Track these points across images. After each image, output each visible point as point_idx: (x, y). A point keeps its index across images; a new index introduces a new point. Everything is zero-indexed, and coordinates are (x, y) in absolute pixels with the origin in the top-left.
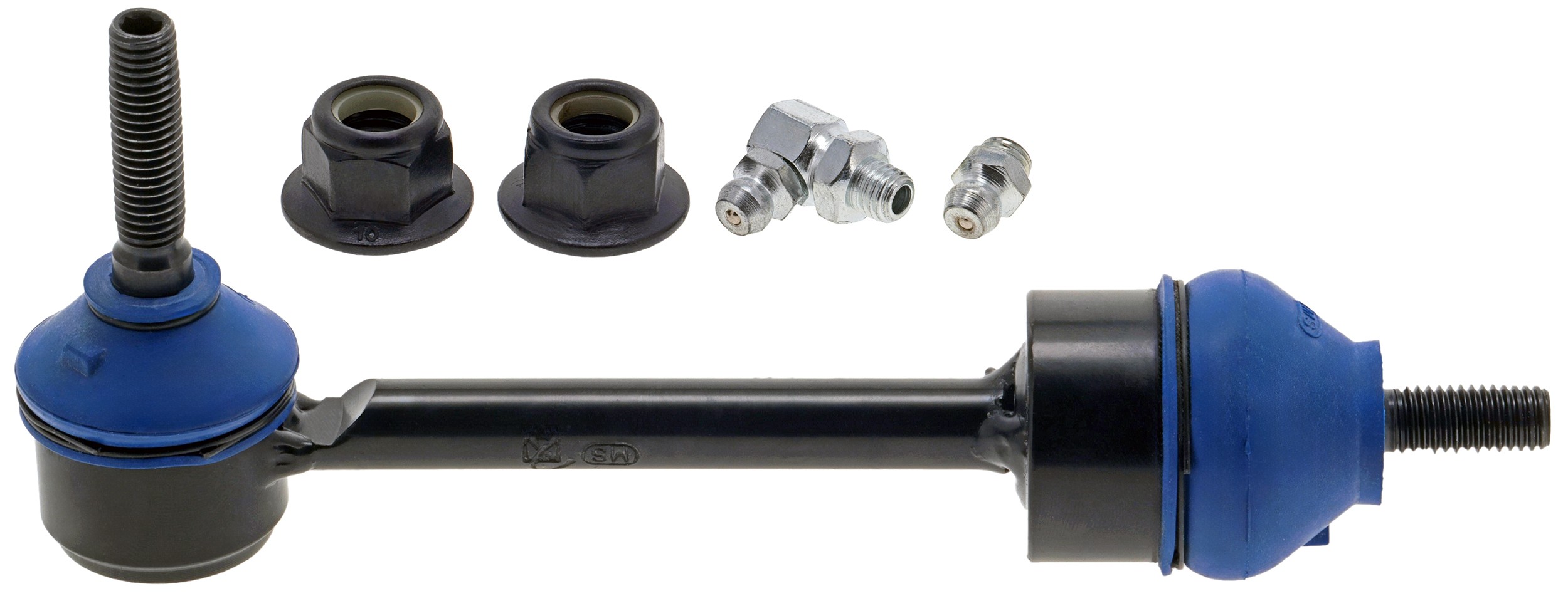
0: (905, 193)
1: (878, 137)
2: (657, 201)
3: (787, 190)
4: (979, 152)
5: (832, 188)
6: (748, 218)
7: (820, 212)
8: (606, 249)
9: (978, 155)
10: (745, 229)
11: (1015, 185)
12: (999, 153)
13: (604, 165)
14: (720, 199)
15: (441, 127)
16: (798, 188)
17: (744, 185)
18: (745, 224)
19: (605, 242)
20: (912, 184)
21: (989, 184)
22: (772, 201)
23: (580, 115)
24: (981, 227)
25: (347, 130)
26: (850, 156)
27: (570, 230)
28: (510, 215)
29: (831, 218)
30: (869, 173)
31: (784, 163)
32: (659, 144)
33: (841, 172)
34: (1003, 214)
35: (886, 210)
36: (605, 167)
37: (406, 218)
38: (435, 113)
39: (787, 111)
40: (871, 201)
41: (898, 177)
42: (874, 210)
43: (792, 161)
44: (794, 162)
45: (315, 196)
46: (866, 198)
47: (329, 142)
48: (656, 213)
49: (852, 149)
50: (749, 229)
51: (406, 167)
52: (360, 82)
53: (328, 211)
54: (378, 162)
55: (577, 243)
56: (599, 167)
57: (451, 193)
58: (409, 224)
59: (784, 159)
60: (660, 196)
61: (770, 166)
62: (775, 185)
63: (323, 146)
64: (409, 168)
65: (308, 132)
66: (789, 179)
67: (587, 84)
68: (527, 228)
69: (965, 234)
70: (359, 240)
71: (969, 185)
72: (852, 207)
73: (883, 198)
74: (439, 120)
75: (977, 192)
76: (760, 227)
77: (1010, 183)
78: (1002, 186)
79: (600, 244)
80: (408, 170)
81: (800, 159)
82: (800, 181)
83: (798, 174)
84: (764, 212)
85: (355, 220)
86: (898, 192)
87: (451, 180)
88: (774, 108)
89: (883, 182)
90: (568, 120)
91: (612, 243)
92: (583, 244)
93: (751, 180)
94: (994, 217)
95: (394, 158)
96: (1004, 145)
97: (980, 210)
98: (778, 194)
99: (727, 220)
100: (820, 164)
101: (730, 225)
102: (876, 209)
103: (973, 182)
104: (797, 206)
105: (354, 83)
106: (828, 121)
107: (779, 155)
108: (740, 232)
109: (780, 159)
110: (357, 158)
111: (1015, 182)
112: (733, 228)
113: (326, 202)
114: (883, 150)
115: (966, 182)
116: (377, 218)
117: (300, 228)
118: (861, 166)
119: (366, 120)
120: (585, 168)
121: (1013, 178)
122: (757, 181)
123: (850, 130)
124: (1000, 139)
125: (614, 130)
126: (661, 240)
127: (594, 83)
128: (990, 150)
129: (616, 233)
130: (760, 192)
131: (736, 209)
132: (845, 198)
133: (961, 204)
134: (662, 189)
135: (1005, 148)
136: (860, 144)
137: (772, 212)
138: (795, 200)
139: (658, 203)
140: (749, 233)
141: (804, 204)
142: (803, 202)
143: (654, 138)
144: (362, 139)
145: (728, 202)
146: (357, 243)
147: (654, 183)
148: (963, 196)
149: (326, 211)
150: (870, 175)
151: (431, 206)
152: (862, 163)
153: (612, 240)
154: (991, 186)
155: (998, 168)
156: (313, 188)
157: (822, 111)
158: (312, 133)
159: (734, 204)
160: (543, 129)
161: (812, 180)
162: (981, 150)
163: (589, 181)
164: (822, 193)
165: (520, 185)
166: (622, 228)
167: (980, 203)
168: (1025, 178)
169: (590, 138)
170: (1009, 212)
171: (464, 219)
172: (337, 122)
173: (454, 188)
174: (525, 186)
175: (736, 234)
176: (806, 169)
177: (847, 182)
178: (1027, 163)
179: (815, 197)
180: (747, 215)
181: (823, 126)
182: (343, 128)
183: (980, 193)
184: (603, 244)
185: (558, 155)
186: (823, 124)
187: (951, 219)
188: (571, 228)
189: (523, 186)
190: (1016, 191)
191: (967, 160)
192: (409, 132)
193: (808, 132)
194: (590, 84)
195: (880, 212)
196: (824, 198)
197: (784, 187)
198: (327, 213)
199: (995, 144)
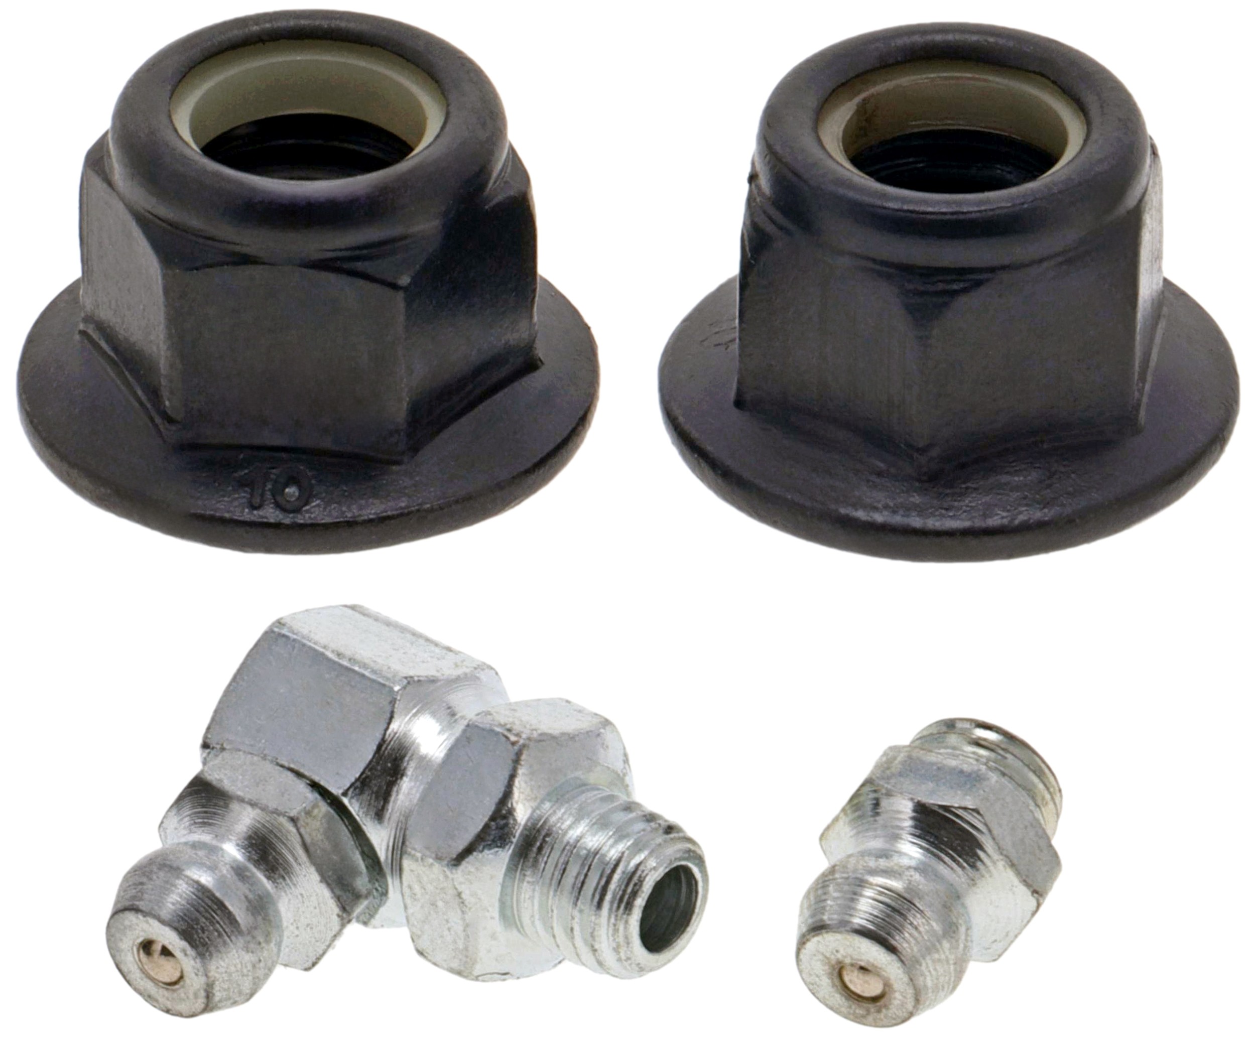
0: (680, 890)
1: (596, 720)
2: (1141, 391)
3: (324, 879)
4: (903, 763)
5: (459, 874)
6: (204, 965)
7: (424, 944)
8: (986, 539)
9: (900, 774)
10: (196, 996)
11: (1012, 865)
12: (965, 767)
13: (978, 284)
14: (120, 906)
15: (499, 166)
16: (355, 872)
17: (192, 863)
18: (195, 982)
19: (985, 516)
20: (700, 860)
21: (934, 862)
22: (277, 912)
23: (909, 131)
24: (910, 991)
25: (217, 174)
26: (512, 777)
27: (878, 480)
28: (695, 434)
29: (455, 964)
30: (570, 827)
31: (312, 796)
32: (1148, 220)
33: (486, 827)
34: (975, 950)
35: (621, 939)
36: (984, 290)
37: (394, 439)
38: (484, 125)
39: (323, 641)
40: (576, 913)
41: (659, 840)
42: (585, 941)
43: (336, 791)
44: (345, 794)
45: (120, 374)
46: (561, 904)
47: (163, 211)
48: (1136, 430)
49: (519, 754)
50: (209, 996)
51: (394, 286)
52: (255, 28)
53: (158, 420)
54: (311, 273)
55: (898, 519)
56: (965, 291)
57: (531, 365)
58: (406, 459)
59: (315, 786)
60: (1149, 378)
61: (272, 805)
62: (286, 861)
63: (145, 222)
64: (405, 289)
65: (98, 183)
66: (327, 846)
67: (929, 38)
68: (747, 475)
69: (860, 1011)
70: (253, 507)
71: (872, 863)
72: (520, 929)
73: (612, 903)
74: (494, 144)
75: (896, 884)
76: (240, 993)
77: (996, 856)
78: (973, 866)
79: (967, 524)
80: (401, 295)
81: (362, 784)
82: (363, 853)
83: (357, 831)
84: (252, 946)
85: (240, 448)
86: (659, 886)
87: (531, 324)
88: (285, 631)
89: (613, 854)
90: (871, 148)
91: (1005, 521)
92: (916, 522)
93: (212, 850)
94: (947, 961)
95: (358, 258)
96: (978, 743)
97: (906, 941)
98: (296, 891)
99: (143, 971)
100: (422, 799)
101: (149, 986)
102: (592, 935)
103: (884, 854)
104: (354, 929)
105: (237, 33)
106: (446, 669)
107: (299, 775)
108: (182, 1007)
109: (302, 787)
110: (245, 260)
111: (1013, 855)
112: (161, 994)
113: (154, 393)
114: (612, 759)
115: (863, 854)
116: (308, 440)
117: (74, 473)
118: (547, 805)
119: (273, 143)
120: (922, 294)
121: (1007, 843)
122: (232, 851)
123: (514, 696)
124: (967, 725)
125: (1009, 177)
126: (1153, 510)
127: (950, 37)
128: (937, 757)
129: (1017, 488)
130: (240, 884)
131: (168, 937)
132: (497, 904)
133: (849, 922)
134: (1154, 356)
135: (982, 752)
136: (545, 739)
137: (279, 944)
138: (346, 910)
139: (1145, 400)
140: (209, 1006)
141: (374, 922)
142: (372, 916)
143: (1130, 202)
144: (261, 202)
145: (145, 914)
146: (247, 515)
147: (1133, 338)
148: (854, 896)
149: (152, 419)
150: (573, 834)
151: (472, 406)
152: (548, 797)
153: (1004, 510)
154: (941, 868)
155: (960, 812)
156: (115, 349)
157: (428, 640)
158: (110, 184)
159: (162, 922)
160: (796, 174)
161: (400, 848)
162: (910, 757)
163: (935, 332)
164: (430, 888)
165: (727, 345)
166: (1034, 476)
167: (905, 917)
168: (1042, 843)
169: (938, 203)
170: (994, 946)
171: (570, 445)
172: (187, 152)
173: (541, 351)
174: (742, 347)
175: (168, 1011)
176: (379, 815)
177: (504, 856)
178: (1048, 797)
179: (409, 901)
180: (201, 955)
181: (432, 687)
182: (205, 171)
183: (908, 889)
184: (979, 523)
185: (842, 253)
186: (433, 681)
187: (820, 968)
188: (880, 474)
189: (736, 346)
190: (1015, 881)
191: (868, 788)
192: (403, 181)
193: (384, 703)
194: (938, 38)
195: (605, 944)
196: (433, 904)
197: (312, 870)
198: (156, 426)
199: (953, 739)
